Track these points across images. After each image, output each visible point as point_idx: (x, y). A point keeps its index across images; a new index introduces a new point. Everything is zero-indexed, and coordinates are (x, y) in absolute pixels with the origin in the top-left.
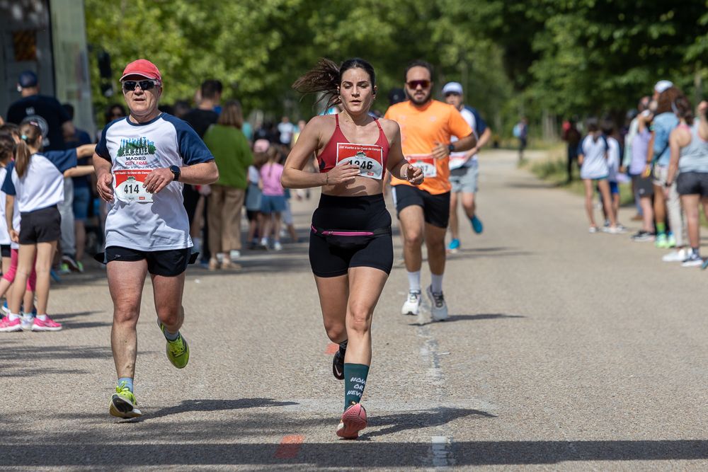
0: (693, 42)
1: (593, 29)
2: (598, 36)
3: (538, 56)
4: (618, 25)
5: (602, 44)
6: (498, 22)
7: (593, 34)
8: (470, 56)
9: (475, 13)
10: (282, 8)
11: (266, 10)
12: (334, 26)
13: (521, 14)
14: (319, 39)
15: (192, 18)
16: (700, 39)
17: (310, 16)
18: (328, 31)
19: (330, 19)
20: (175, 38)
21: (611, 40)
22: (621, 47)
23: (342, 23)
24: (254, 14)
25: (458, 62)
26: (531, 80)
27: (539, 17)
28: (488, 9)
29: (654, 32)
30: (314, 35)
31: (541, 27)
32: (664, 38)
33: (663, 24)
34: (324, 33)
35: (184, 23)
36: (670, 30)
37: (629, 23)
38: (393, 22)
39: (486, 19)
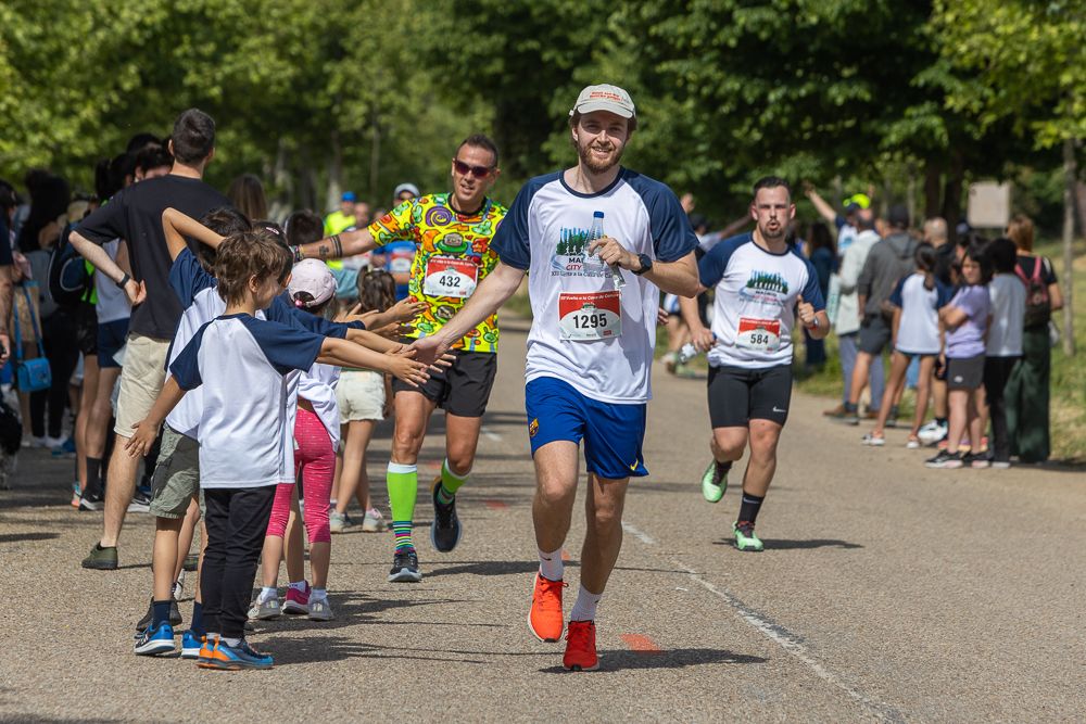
0: (898, 115)
1: (732, 85)
2: (739, 95)
6: (497, 66)
7: (729, 93)
8: (383, 119)
9: (459, 51)
10: (141, 26)
11: (119, 28)
12: (215, 60)
13: (534, 55)
14: (191, 78)
15: (19, 34)
16: (911, 111)
17: (179, 43)
18: (205, 67)
19: (208, 49)
22: (777, 116)
23: (228, 57)
24: (101, 34)
25: (366, 127)
27: (562, 63)
28: (482, 44)
29: (837, 94)
30: (184, 73)
33: (850, 81)
34: (199, 72)
36: (862, 92)
38: (296, 60)
39: (478, 60)
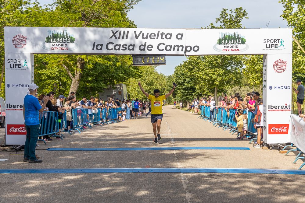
3: (176, 94)
4: (186, 91)
5: (184, 93)
20: (136, 92)
21: (185, 92)
26: (175, 97)
31: (177, 91)
32: (191, 92)
35: (137, 91)
37: (187, 90)
